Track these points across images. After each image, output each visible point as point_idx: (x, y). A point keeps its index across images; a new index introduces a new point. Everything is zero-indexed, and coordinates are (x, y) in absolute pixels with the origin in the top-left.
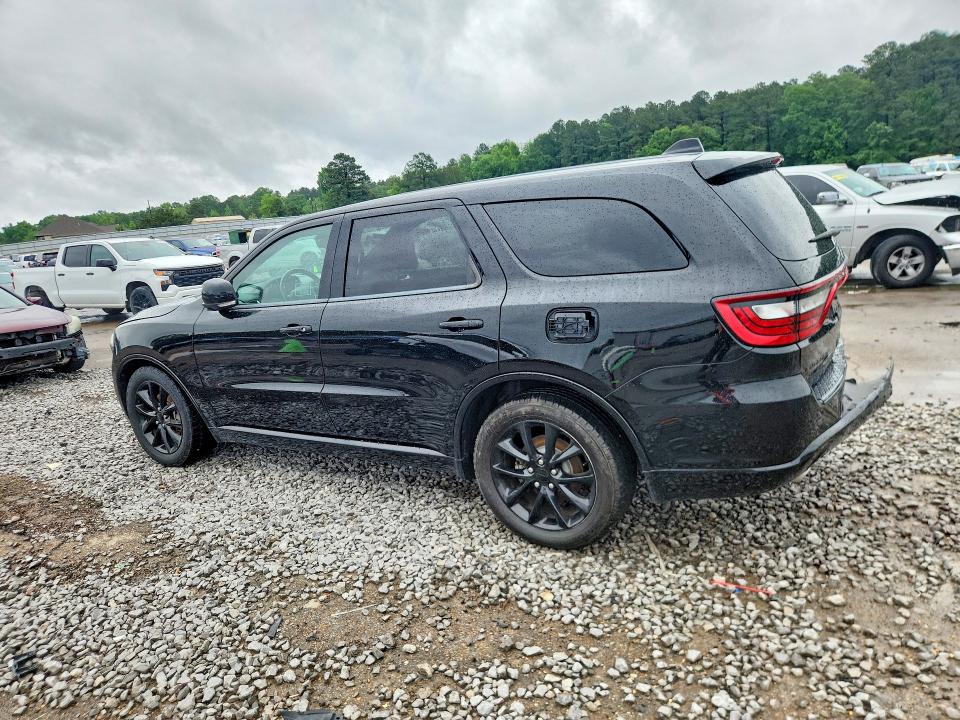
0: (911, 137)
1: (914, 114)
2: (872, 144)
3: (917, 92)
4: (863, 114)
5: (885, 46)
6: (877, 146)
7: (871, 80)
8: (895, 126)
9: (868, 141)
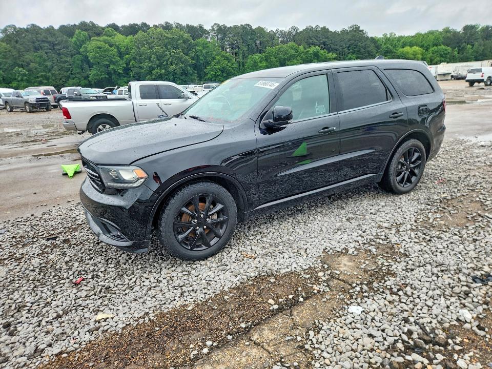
0: (38, 77)
1: (37, 65)
2: (19, 79)
3: (35, 54)
4: (9, 62)
5: (9, 26)
6: (22, 80)
7: (7, 44)
8: (29, 70)
9: (16, 77)
